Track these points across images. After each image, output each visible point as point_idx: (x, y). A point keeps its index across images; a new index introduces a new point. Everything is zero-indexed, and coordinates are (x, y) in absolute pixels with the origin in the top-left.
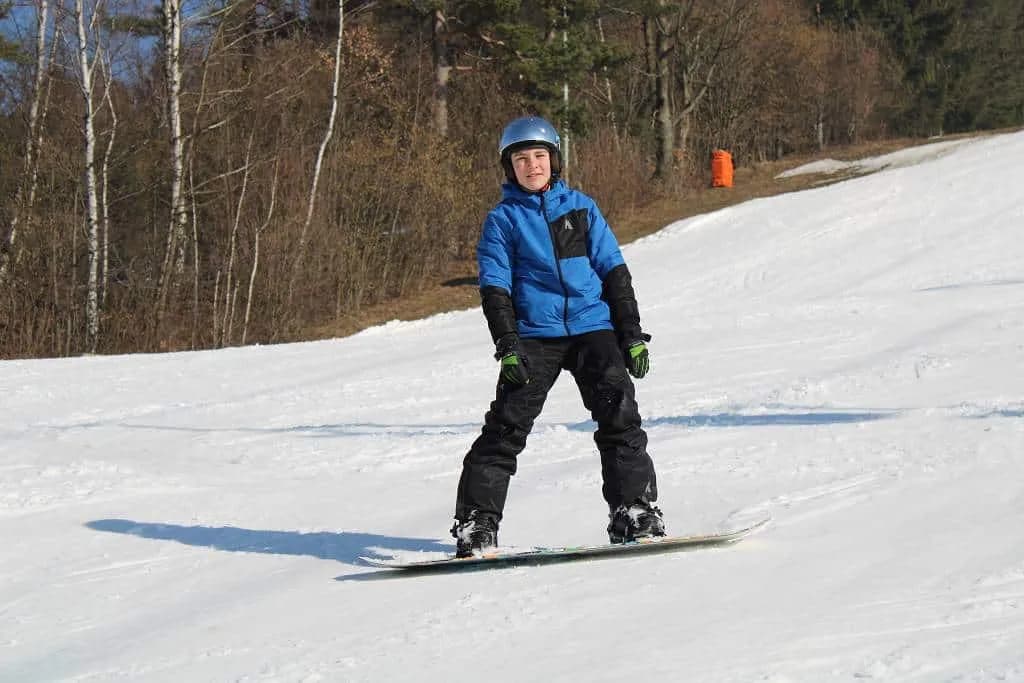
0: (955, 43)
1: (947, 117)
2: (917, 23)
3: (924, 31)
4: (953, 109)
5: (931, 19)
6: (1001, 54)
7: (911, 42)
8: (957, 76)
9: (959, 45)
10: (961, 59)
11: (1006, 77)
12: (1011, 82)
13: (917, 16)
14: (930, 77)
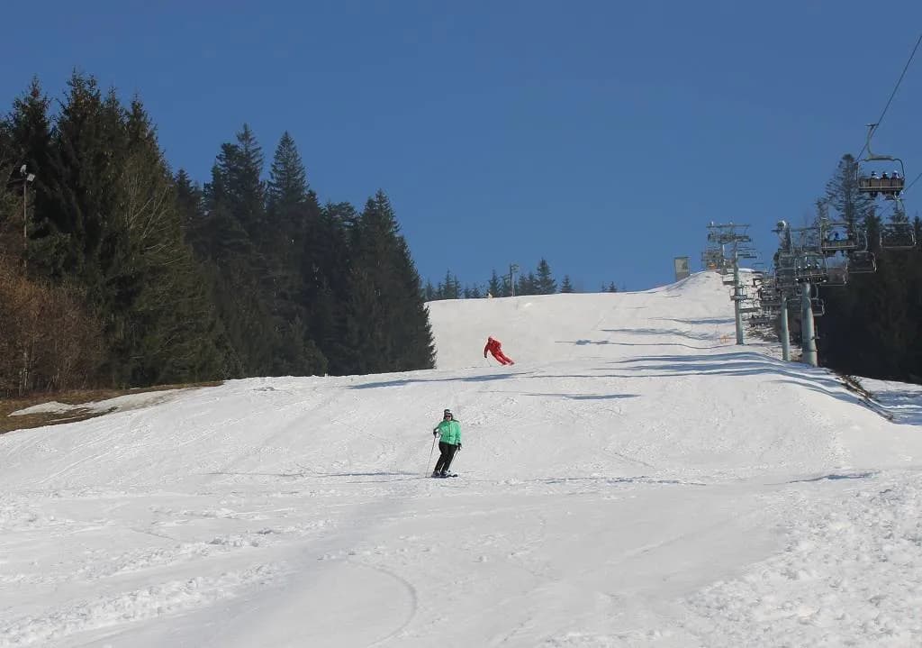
0: (142, 305)
1: (134, 372)
2: (108, 284)
3: (115, 292)
4: (140, 366)
5: (122, 281)
6: (178, 319)
7: (103, 301)
8: (143, 335)
9: (145, 306)
10: (148, 320)
11: (182, 341)
12: (187, 344)
13: (110, 277)
14: (120, 335)
